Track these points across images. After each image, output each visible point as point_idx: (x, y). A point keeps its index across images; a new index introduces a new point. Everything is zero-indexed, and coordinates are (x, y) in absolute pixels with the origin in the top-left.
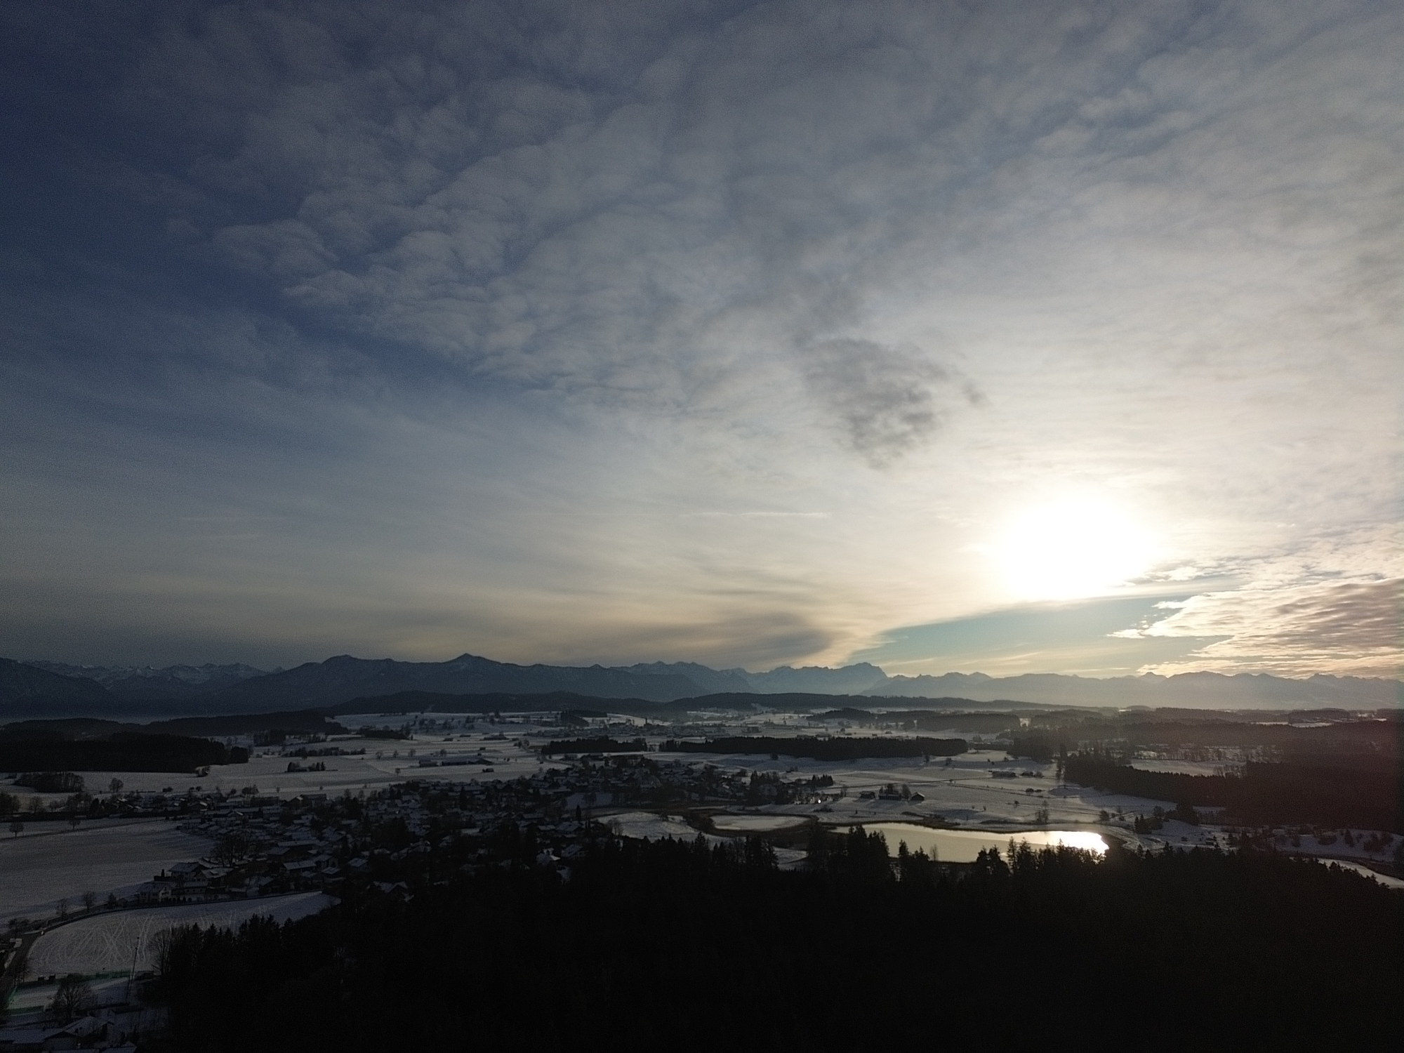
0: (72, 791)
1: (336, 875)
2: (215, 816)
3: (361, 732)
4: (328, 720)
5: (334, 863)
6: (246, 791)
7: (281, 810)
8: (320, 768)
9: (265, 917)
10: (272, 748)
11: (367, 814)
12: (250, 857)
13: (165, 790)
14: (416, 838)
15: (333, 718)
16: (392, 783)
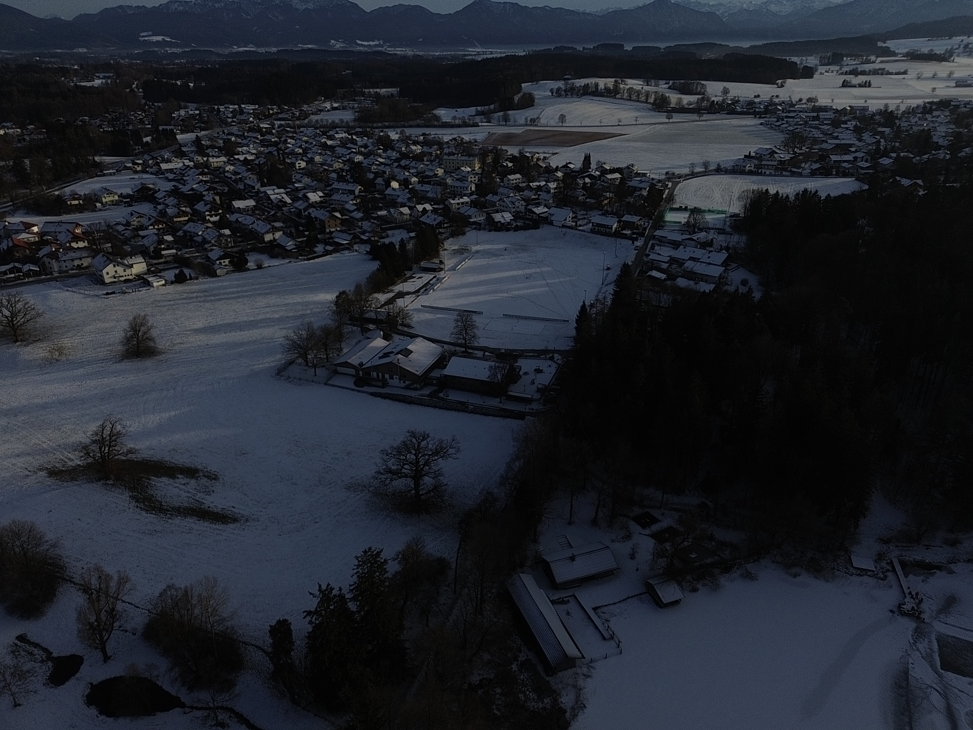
0: (700, 95)
1: (867, 168)
2: (787, 117)
3: (907, 55)
4: (880, 44)
5: (867, 159)
6: (810, 100)
7: (833, 116)
8: (867, 85)
9: (812, 191)
10: (832, 68)
11: (900, 124)
12: (807, 148)
13: (755, 97)
14: (938, 147)
15: (885, 43)
16: (927, 100)
